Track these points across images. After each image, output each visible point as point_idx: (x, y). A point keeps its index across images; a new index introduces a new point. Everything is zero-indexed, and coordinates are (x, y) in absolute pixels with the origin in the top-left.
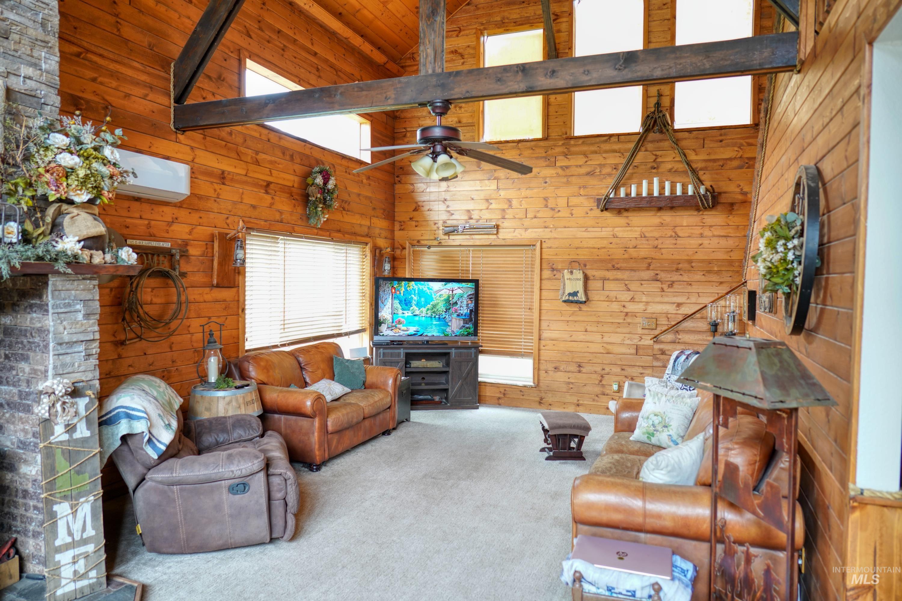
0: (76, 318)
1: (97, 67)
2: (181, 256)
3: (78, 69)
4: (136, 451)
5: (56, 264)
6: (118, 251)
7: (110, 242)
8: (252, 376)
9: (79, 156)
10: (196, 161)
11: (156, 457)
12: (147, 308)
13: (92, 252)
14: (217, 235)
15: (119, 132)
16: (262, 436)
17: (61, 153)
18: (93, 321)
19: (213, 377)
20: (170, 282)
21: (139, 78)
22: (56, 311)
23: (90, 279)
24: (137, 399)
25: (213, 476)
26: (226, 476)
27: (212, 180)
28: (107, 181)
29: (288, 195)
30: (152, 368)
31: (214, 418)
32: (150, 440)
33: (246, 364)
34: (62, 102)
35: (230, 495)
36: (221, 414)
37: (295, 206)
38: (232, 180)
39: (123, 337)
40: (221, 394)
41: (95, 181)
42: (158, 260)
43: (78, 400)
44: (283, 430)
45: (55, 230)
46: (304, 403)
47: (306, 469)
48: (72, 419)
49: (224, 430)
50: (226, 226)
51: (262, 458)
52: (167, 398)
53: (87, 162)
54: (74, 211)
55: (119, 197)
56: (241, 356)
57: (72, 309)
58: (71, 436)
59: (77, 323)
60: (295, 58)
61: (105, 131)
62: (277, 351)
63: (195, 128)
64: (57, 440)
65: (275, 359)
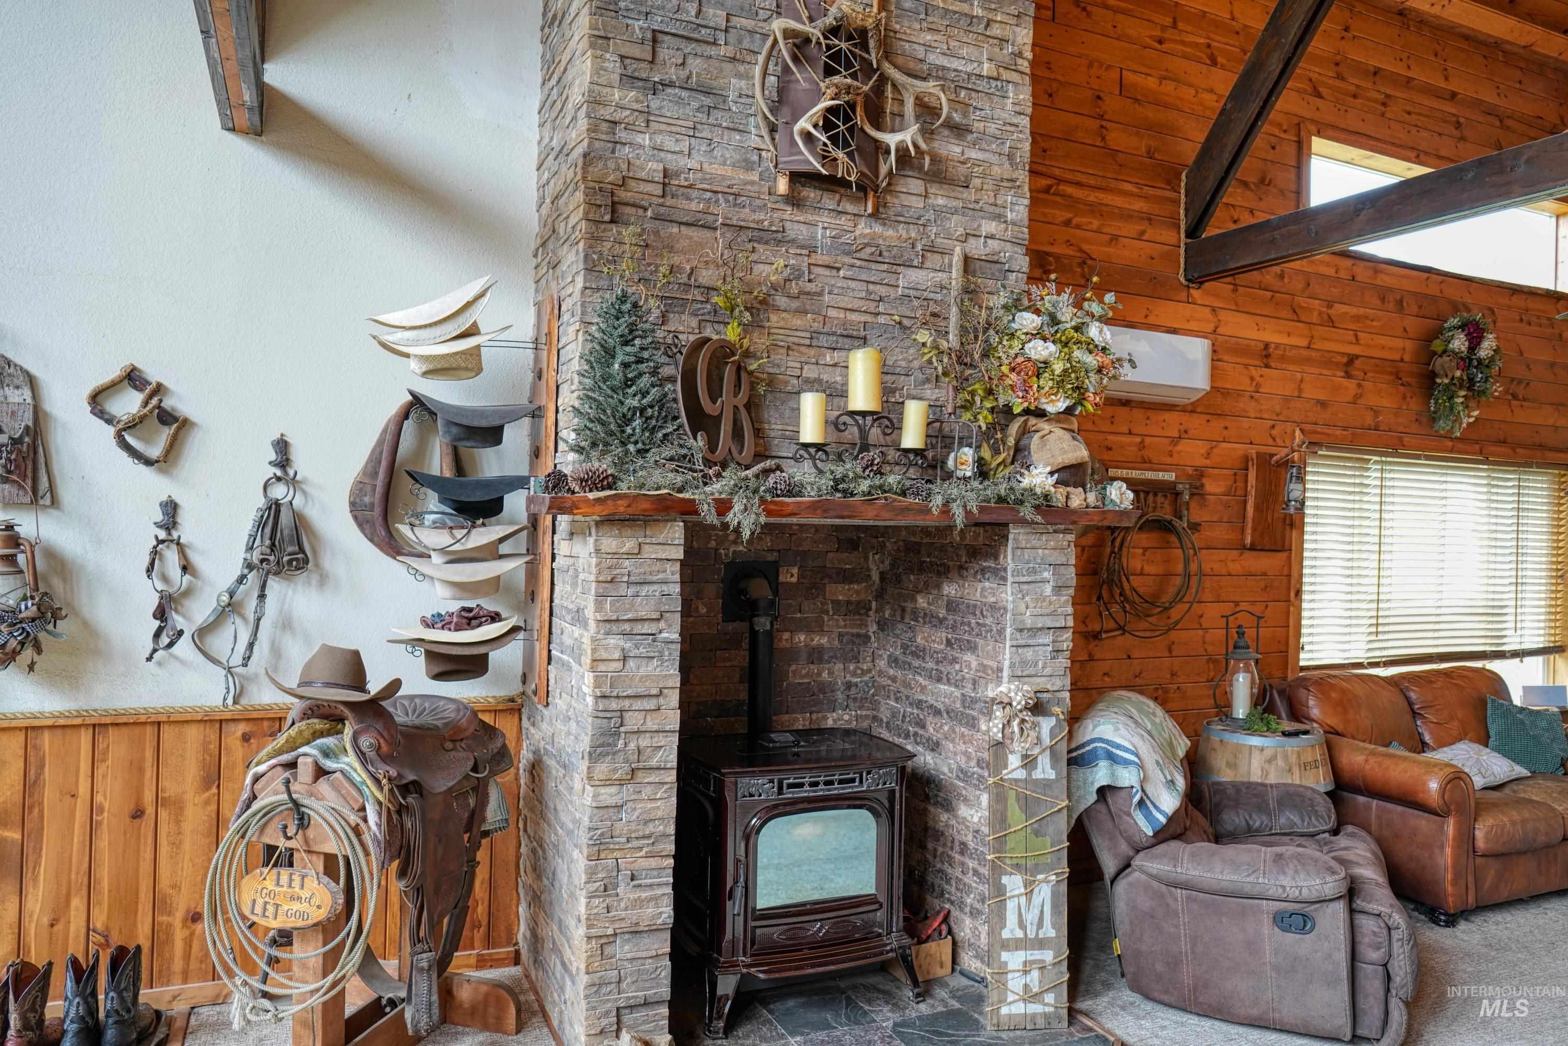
0: (1042, 592)
1: (1072, 203)
2: (1192, 495)
3: (1047, 211)
4: (1120, 817)
5: (1022, 509)
6: (1105, 488)
7: (1092, 474)
8: (1313, 716)
9: (1054, 342)
10: (1219, 330)
11: (1151, 833)
12: (1136, 581)
13: (1069, 489)
14: (1254, 456)
15: (1110, 298)
16: (1335, 832)
17: (1030, 341)
18: (1067, 596)
19: (1241, 710)
20: (1173, 539)
21: (1132, 207)
22: (1017, 579)
23: (1064, 532)
24: (1123, 731)
25: (1248, 889)
26: (1270, 892)
27: (1246, 361)
28: (1094, 377)
29: (1392, 377)
30: (1138, 681)
31: (1243, 783)
32: (1141, 803)
33: (1302, 692)
34: (1031, 264)
35: (1276, 929)
36: (1256, 777)
37: (1404, 398)
38: (1283, 358)
39: (1097, 627)
40: (1255, 741)
41: (1077, 378)
42: (1155, 502)
43: (1040, 719)
44: (1374, 828)
45: (1019, 457)
46: (1424, 784)
47: (1423, 917)
48: (1032, 749)
49: (1263, 808)
50: (1270, 442)
51: (1343, 875)
52: (1167, 736)
53: (1066, 350)
54: (1045, 426)
55: (1111, 402)
56: (1290, 677)
57: (1038, 578)
58: (1029, 774)
59: (1044, 600)
60: (1409, 113)
61: (1089, 300)
62: (1362, 675)
63: (1217, 276)
64: (1010, 776)
65: (1359, 690)
